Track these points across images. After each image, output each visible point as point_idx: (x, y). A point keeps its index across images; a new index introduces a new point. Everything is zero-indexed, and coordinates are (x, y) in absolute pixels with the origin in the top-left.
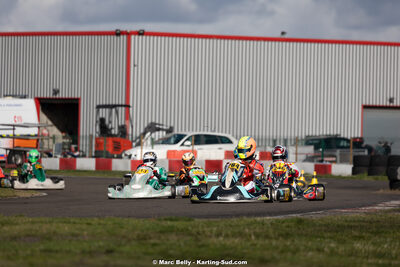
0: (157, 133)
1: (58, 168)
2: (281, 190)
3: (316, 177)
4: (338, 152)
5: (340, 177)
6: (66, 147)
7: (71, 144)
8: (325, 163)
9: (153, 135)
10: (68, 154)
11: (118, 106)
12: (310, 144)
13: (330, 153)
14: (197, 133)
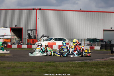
1: (16, 48)
3: (90, 50)
4: (96, 43)
5: (97, 50)
6: (19, 42)
7: (20, 41)
8: (92, 46)
9: (44, 38)
10: (19, 43)
11: (34, 30)
12: (88, 41)
13: (94, 43)
14: (56, 38)
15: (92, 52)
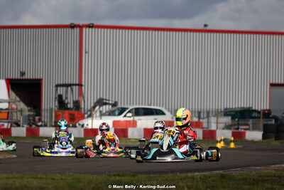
0: (104, 107)
1: (25, 135)
2: (209, 152)
3: (234, 141)
4: (250, 122)
5: (253, 142)
6: (31, 118)
7: (34, 116)
8: (240, 130)
9: (101, 108)
10: (33, 124)
11: (73, 85)
12: (228, 115)
13: (244, 122)
14: (137, 106)
15: (240, 146)
